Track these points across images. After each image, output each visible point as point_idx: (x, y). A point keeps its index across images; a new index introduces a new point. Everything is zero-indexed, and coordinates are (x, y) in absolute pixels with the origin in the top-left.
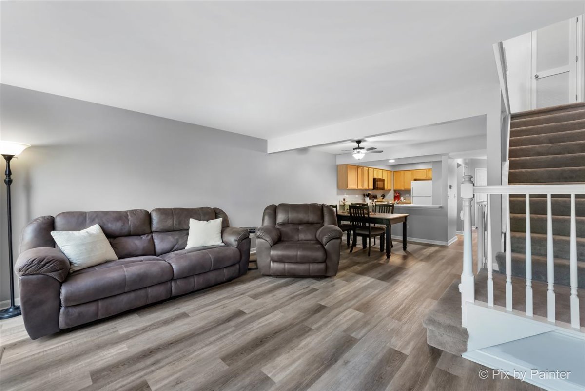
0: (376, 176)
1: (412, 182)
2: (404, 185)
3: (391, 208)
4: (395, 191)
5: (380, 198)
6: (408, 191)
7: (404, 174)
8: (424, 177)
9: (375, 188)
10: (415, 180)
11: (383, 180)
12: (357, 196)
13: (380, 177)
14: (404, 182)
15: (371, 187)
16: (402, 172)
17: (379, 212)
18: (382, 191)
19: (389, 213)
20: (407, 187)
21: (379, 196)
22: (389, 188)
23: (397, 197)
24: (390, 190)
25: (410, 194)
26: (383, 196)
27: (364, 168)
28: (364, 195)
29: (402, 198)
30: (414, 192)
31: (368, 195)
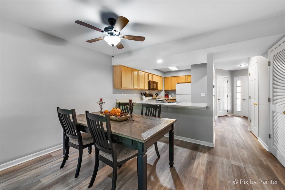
0: (150, 79)
1: (176, 84)
2: (171, 87)
3: (158, 110)
4: (165, 91)
5: (154, 96)
6: (174, 91)
7: (171, 79)
8: (184, 81)
9: (149, 89)
10: (178, 83)
11: (156, 83)
12: (135, 95)
13: (154, 80)
14: (171, 85)
15: (147, 88)
16: (170, 78)
17: (146, 115)
18: (156, 91)
19: (155, 116)
20: (173, 88)
21: (154, 94)
22: (161, 89)
23: (167, 96)
24: (162, 90)
25: (175, 93)
26: (157, 95)
27: (140, 72)
28: (142, 94)
29: (170, 96)
30: (178, 92)
31: (145, 94)
